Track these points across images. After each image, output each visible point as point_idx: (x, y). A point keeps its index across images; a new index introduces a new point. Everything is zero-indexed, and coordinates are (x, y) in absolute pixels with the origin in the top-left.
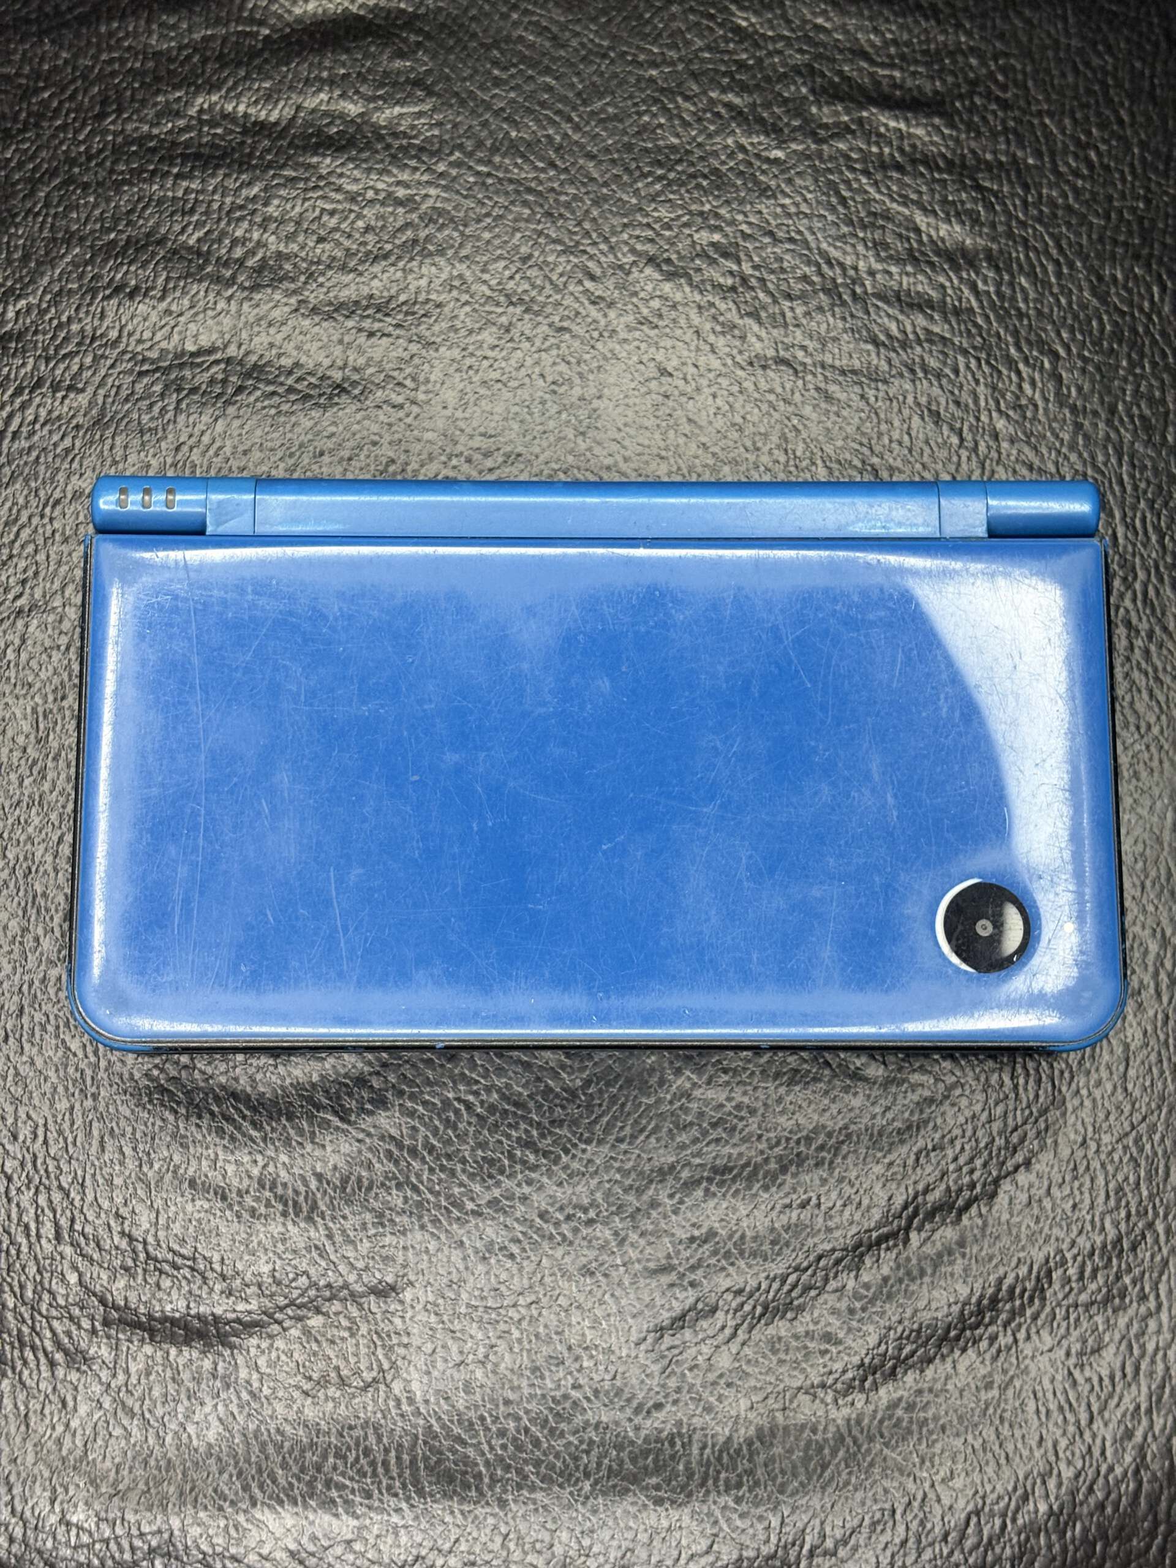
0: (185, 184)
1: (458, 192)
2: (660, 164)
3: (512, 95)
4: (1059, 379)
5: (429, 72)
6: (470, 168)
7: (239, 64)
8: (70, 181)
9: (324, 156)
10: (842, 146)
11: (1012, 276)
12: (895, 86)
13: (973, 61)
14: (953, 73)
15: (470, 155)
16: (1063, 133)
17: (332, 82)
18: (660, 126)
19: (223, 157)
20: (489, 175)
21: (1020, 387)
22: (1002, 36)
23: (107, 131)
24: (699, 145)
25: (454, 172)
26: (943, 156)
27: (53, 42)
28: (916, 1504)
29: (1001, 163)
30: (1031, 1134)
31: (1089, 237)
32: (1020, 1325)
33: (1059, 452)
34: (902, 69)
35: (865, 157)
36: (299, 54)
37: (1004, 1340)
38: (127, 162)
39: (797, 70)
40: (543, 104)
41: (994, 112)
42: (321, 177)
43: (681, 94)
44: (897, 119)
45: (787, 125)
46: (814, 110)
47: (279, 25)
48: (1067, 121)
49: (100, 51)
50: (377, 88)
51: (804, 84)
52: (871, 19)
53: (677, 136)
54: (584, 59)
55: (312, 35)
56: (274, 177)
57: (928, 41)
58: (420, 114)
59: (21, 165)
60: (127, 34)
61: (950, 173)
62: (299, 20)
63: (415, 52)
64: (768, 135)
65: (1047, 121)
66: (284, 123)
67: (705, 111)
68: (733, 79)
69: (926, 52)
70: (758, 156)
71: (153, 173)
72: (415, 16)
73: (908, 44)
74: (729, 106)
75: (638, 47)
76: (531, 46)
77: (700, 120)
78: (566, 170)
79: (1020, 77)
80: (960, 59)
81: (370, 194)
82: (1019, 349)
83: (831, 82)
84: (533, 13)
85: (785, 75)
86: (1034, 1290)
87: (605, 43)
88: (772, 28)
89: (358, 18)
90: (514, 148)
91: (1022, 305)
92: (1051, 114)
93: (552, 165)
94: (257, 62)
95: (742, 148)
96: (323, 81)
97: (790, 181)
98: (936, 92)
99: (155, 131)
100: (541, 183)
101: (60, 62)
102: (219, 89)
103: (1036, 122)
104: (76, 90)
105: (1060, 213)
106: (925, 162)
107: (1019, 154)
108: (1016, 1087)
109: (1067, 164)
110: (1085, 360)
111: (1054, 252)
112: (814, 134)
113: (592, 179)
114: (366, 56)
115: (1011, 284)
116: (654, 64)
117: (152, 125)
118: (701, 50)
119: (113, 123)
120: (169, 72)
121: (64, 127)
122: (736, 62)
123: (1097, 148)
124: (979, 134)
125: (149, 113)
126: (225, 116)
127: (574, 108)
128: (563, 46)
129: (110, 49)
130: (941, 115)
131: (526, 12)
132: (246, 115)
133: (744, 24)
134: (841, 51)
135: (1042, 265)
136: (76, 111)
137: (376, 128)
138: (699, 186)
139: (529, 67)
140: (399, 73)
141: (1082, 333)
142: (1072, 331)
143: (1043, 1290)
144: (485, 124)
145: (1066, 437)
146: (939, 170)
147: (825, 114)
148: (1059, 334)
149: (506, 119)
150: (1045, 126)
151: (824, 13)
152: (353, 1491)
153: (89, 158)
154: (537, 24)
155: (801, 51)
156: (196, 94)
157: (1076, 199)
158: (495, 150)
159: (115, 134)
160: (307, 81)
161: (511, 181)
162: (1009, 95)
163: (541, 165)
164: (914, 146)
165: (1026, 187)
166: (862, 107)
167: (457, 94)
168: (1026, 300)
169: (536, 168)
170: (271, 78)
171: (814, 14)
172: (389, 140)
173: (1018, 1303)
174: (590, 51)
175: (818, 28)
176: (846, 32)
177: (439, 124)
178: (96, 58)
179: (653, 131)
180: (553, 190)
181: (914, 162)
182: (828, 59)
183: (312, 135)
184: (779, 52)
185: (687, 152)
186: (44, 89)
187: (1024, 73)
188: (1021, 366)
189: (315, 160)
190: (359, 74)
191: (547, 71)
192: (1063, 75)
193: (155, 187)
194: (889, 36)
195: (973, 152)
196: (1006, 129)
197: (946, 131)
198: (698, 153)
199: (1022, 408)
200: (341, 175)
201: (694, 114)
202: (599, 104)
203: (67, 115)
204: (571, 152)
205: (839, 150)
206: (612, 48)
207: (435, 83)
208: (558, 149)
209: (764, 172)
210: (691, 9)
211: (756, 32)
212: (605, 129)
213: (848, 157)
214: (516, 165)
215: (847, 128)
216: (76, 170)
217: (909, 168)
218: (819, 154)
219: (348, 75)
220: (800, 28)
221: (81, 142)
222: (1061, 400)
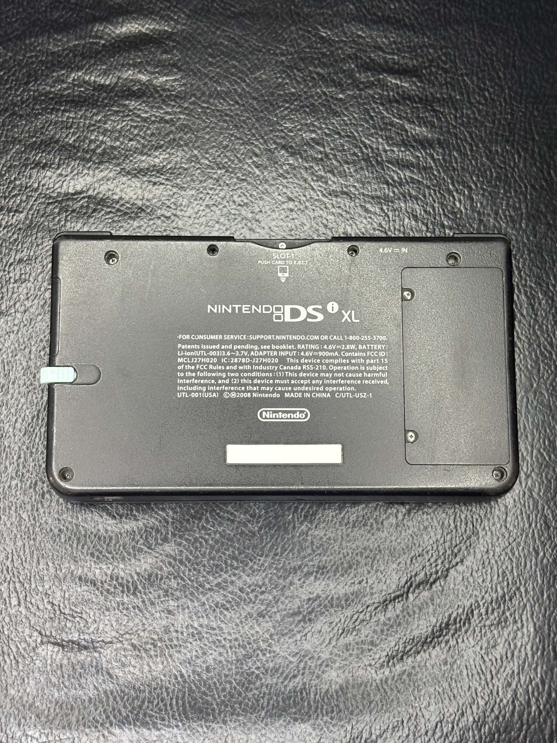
0: (67, 114)
1: (194, 117)
2: (287, 102)
3: (218, 70)
4: (472, 199)
5: (179, 60)
6: (199, 105)
7: (91, 58)
8: (14, 113)
9: (131, 100)
10: (371, 92)
11: (450, 151)
12: (395, 63)
13: (431, 51)
14: (421, 56)
15: (199, 98)
16: (473, 84)
17: (134, 66)
18: (287, 83)
19: (85, 101)
20: (208, 108)
21: (454, 204)
22: (444, 38)
23: (30, 90)
24: (305, 92)
25: (192, 107)
26: (418, 96)
27: (4, 48)
28: (413, 718)
29: (444, 99)
30: (463, 548)
31: (485, 132)
32: (459, 636)
34: (398, 55)
35: (381, 97)
36: (118, 52)
37: (452, 643)
38: (40, 105)
39: (349, 56)
40: (232, 74)
41: (441, 75)
42: (130, 111)
43: (296, 68)
44: (396, 79)
45: (345, 82)
46: (358, 75)
47: (109, 39)
48: (475, 78)
49: (26, 53)
50: (155, 68)
51: (353, 63)
52: (383, 31)
53: (295, 88)
54: (251, 53)
55: (124, 43)
56: (108, 110)
57: (410, 42)
58: (175, 80)
60: (39, 44)
61: (421, 104)
62: (118, 36)
63: (172, 51)
64: (336, 87)
65: (465, 78)
66: (112, 85)
67: (307, 76)
68: (320, 61)
69: (409, 47)
70: (332, 97)
71: (52, 109)
72: (172, 33)
73: (401, 43)
74: (318, 74)
75: (276, 47)
76: (226, 47)
77: (305, 81)
78: (243, 105)
79: (452, 57)
80: (425, 50)
81: (153, 118)
82: (453, 185)
83: (365, 61)
84: (227, 31)
85: (344, 59)
86: (465, 620)
87: (261, 45)
88: (338, 37)
89: (146, 35)
90: (219, 95)
91: (454, 165)
92: (467, 75)
93: (237, 103)
94: (99, 56)
95: (325, 93)
96: (130, 65)
97: (347, 109)
98: (414, 66)
99: (53, 90)
100: (232, 111)
101: (8, 58)
102: (82, 69)
103: (460, 79)
104: (15, 71)
105: (472, 121)
106: (409, 99)
107: (453, 94)
108: (456, 526)
109: (475, 98)
110: (484, 190)
111: (469, 140)
112: (358, 86)
113: (256, 109)
114: (150, 52)
115: (450, 155)
116: (283, 55)
117: (51, 87)
118: (305, 47)
119: (33, 86)
120: (59, 62)
121: (10, 89)
122: (321, 53)
123: (488, 91)
124: (434, 85)
125: (50, 81)
126: (85, 82)
127: (247, 76)
128: (241, 47)
129: (31, 51)
130: (416, 76)
131: (224, 31)
132: (95, 82)
133: (324, 35)
134: (370, 47)
135: (464, 146)
136: (16, 81)
137: (155, 87)
138: (305, 111)
139: (226, 56)
140: (165, 61)
141: (482, 176)
142: (478, 176)
143: (469, 619)
144: (205, 84)
145: (476, 226)
146: (416, 103)
147: (362, 77)
148: (472, 178)
149: (215, 82)
150: (464, 80)
151: (361, 29)
152: (156, 718)
153: (22, 103)
154: (229, 36)
155: (351, 47)
156: (71, 72)
157: (479, 114)
158: (210, 96)
159: (34, 91)
160: (123, 65)
161: (218, 111)
162: (447, 66)
163: (232, 103)
164: (404, 91)
165: (456, 110)
166: (380, 74)
167: (192, 70)
168: (456, 163)
169: (229, 105)
170: (106, 64)
171: (357, 30)
172: (161, 92)
173: (458, 625)
174: (254, 49)
175: (359, 36)
176: (372, 38)
177: (184, 85)
178: (24, 56)
179: (284, 86)
180: (237, 114)
181: (404, 99)
182: (364, 51)
183: (125, 91)
184: (341, 48)
185: (300, 96)
187: (455, 56)
188: (455, 194)
189: (127, 102)
190: (147, 61)
191: (234, 58)
192: (473, 56)
193: (53, 116)
194: (392, 39)
195: (431, 94)
196: (446, 83)
197: (419, 84)
198: (304, 96)
199: (455, 213)
200: (140, 109)
201: (302, 78)
202: (258, 74)
203: (12, 83)
204: (246, 97)
205: (369, 94)
206: (264, 47)
207: (182, 65)
208: (240, 95)
209: (335, 105)
210: (300, 28)
211: (330, 39)
212: (261, 86)
213: (373, 97)
214: (220, 103)
215: (373, 83)
216: (16, 109)
217: (402, 102)
218: (360, 96)
219: (142, 62)
220: (350, 36)
221: (18, 96)
222: (473, 209)
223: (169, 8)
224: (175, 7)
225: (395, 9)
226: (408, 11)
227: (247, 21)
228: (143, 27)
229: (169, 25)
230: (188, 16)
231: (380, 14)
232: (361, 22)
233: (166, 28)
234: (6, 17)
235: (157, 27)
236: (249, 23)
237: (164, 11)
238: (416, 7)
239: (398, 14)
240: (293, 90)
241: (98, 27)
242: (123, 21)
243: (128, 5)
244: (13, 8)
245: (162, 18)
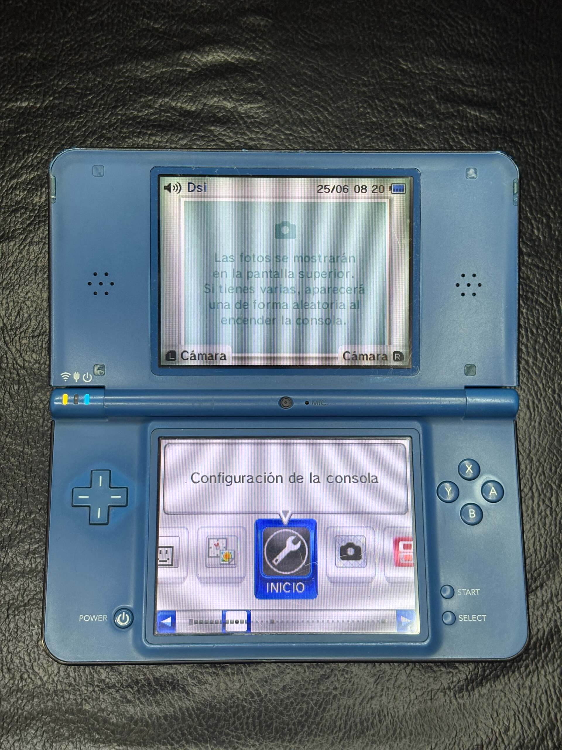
0: (154, 138)
1: (277, 143)
2: (368, 130)
3: (301, 99)
4: (550, 227)
5: (264, 88)
6: (282, 132)
7: (178, 85)
8: (102, 136)
9: (216, 126)
10: (451, 123)
11: (528, 181)
12: (474, 95)
13: (509, 84)
14: (500, 90)
15: (282, 126)
16: (550, 116)
17: (220, 93)
18: (368, 113)
19: (172, 125)
20: (291, 135)
21: (533, 232)
22: (522, 73)
23: (118, 114)
24: (386, 122)
25: (275, 134)
26: (496, 127)
27: (93, 73)
28: (492, 743)
29: (522, 131)
30: (543, 573)
32: (539, 661)
33: (551, 260)
34: (477, 88)
35: (461, 127)
36: (204, 80)
37: (531, 668)
38: (127, 128)
39: (429, 88)
40: (315, 103)
41: (519, 108)
42: (215, 136)
43: (378, 99)
44: (475, 111)
45: (426, 113)
46: (438, 106)
47: (196, 67)
48: (552, 112)
49: (115, 78)
50: (240, 96)
51: (433, 95)
52: (463, 65)
53: (376, 117)
54: (333, 83)
55: (210, 71)
56: (194, 135)
57: (489, 75)
58: (260, 108)
59: (79, 129)
60: (127, 71)
61: (499, 134)
62: (205, 65)
63: (257, 80)
64: (417, 118)
65: (543, 111)
66: (198, 112)
67: (388, 107)
68: (400, 91)
69: (488, 80)
70: (412, 127)
71: (139, 133)
72: (257, 63)
73: (480, 76)
74: (399, 104)
75: (358, 78)
76: (310, 77)
77: (386, 111)
78: (325, 133)
79: (530, 92)
80: (503, 83)
81: (237, 144)
82: (532, 214)
83: (445, 94)
84: (310, 62)
85: (424, 90)
86: (545, 645)
87: (343, 76)
88: (418, 69)
89: (232, 64)
90: (302, 123)
91: (533, 194)
92: (545, 108)
93: (319, 130)
94: (186, 83)
95: (405, 123)
96: (216, 93)
97: (426, 138)
98: (493, 98)
99: (140, 114)
100: (314, 138)
101: (96, 83)
102: (169, 96)
103: (538, 112)
104: (104, 95)
105: (549, 152)
106: (488, 130)
107: (531, 126)
108: (536, 550)
109: (553, 131)
111: (547, 170)
112: (438, 117)
114: (236, 81)
115: (528, 184)
116: (365, 85)
117: (139, 112)
118: (387, 79)
119: (121, 110)
120: (146, 88)
121: (98, 112)
122: (402, 85)
124: (512, 118)
125: (138, 106)
126: (173, 108)
127: (330, 105)
128: (324, 77)
129: (120, 77)
130: (495, 108)
131: (308, 62)
132: (181, 108)
133: (405, 67)
134: (449, 80)
135: (542, 176)
136: (104, 105)
137: (239, 114)
138: (386, 140)
139: (309, 86)
140: (250, 89)
142: (556, 206)
143: (549, 645)
144: (289, 112)
145: (554, 254)
146: (494, 133)
147: (442, 108)
148: (550, 208)
149: (298, 110)
150: (542, 114)
151: (442, 63)
152: (233, 737)
153: (110, 127)
154: (312, 67)
155: (431, 80)
156: (158, 98)
157: (557, 146)
158: (294, 124)
159: (122, 115)
160: (209, 93)
161: (300, 137)
163: (314, 130)
164: (483, 123)
165: (534, 141)
166: (459, 105)
167: (276, 99)
168: (535, 192)
169: (312, 132)
170: (192, 91)
171: (438, 63)
172: (246, 119)
173: (538, 650)
174: (336, 80)
175: (440, 69)
176: (452, 71)
177: (268, 112)
178: (113, 81)
179: (365, 115)
180: (319, 141)
181: (483, 129)
182: (444, 83)
183: (211, 117)
184: (422, 81)
185: (381, 125)
186: (90, 95)
187: (533, 90)
188: (533, 222)
189: (212, 128)
190: (232, 89)
191: (317, 88)
192: (550, 91)
193: (140, 140)
194: (471, 73)
195: (510, 126)
196: (524, 116)
197: (497, 116)
198: (385, 125)
199: (534, 241)
200: (224, 135)
201: (383, 107)
202: (340, 103)
203: (100, 106)
204: (328, 125)
205: (449, 125)
206: (346, 78)
207: (266, 93)
208: (322, 123)
209: (415, 134)
210: (382, 61)
211: (411, 71)
212: (343, 114)
213: (453, 128)
214: (303, 131)
215: (453, 115)
216: (104, 131)
217: (481, 133)
218: (440, 125)
219: (227, 90)
220: (430, 69)
221: (106, 119)
222: (551, 237)
223: (254, 39)
224: (260, 38)
225: (474, 44)
226: (487, 46)
227: (330, 53)
228: (229, 56)
229: (254, 55)
230: (274, 47)
231: (459, 48)
232: (441, 56)
233: (251, 58)
234: (96, 44)
235: (243, 57)
236: (332, 55)
237: (250, 41)
238: (495, 42)
239: (477, 49)
240: (374, 120)
241: (186, 56)
242: (210, 50)
243: (215, 35)
244: (103, 35)
245: (247, 48)
